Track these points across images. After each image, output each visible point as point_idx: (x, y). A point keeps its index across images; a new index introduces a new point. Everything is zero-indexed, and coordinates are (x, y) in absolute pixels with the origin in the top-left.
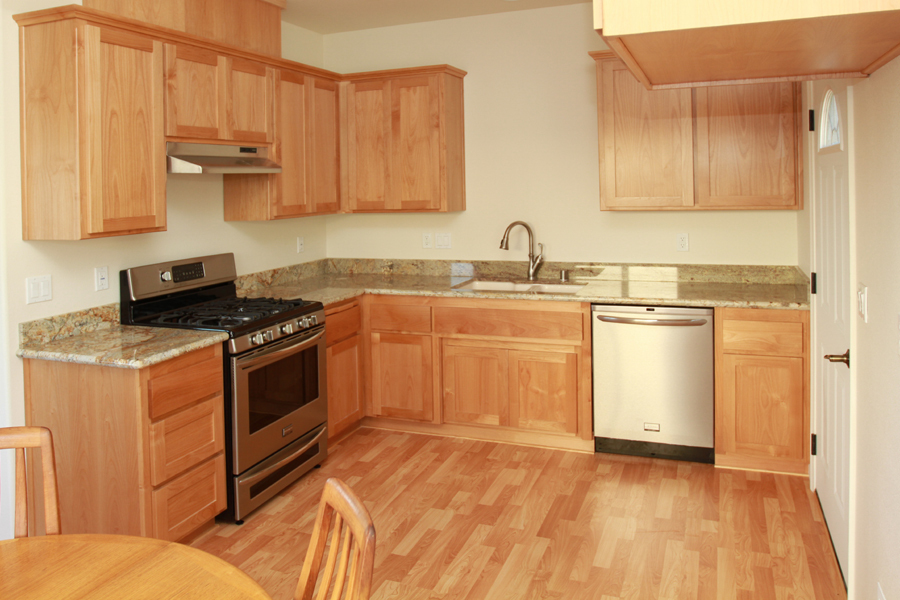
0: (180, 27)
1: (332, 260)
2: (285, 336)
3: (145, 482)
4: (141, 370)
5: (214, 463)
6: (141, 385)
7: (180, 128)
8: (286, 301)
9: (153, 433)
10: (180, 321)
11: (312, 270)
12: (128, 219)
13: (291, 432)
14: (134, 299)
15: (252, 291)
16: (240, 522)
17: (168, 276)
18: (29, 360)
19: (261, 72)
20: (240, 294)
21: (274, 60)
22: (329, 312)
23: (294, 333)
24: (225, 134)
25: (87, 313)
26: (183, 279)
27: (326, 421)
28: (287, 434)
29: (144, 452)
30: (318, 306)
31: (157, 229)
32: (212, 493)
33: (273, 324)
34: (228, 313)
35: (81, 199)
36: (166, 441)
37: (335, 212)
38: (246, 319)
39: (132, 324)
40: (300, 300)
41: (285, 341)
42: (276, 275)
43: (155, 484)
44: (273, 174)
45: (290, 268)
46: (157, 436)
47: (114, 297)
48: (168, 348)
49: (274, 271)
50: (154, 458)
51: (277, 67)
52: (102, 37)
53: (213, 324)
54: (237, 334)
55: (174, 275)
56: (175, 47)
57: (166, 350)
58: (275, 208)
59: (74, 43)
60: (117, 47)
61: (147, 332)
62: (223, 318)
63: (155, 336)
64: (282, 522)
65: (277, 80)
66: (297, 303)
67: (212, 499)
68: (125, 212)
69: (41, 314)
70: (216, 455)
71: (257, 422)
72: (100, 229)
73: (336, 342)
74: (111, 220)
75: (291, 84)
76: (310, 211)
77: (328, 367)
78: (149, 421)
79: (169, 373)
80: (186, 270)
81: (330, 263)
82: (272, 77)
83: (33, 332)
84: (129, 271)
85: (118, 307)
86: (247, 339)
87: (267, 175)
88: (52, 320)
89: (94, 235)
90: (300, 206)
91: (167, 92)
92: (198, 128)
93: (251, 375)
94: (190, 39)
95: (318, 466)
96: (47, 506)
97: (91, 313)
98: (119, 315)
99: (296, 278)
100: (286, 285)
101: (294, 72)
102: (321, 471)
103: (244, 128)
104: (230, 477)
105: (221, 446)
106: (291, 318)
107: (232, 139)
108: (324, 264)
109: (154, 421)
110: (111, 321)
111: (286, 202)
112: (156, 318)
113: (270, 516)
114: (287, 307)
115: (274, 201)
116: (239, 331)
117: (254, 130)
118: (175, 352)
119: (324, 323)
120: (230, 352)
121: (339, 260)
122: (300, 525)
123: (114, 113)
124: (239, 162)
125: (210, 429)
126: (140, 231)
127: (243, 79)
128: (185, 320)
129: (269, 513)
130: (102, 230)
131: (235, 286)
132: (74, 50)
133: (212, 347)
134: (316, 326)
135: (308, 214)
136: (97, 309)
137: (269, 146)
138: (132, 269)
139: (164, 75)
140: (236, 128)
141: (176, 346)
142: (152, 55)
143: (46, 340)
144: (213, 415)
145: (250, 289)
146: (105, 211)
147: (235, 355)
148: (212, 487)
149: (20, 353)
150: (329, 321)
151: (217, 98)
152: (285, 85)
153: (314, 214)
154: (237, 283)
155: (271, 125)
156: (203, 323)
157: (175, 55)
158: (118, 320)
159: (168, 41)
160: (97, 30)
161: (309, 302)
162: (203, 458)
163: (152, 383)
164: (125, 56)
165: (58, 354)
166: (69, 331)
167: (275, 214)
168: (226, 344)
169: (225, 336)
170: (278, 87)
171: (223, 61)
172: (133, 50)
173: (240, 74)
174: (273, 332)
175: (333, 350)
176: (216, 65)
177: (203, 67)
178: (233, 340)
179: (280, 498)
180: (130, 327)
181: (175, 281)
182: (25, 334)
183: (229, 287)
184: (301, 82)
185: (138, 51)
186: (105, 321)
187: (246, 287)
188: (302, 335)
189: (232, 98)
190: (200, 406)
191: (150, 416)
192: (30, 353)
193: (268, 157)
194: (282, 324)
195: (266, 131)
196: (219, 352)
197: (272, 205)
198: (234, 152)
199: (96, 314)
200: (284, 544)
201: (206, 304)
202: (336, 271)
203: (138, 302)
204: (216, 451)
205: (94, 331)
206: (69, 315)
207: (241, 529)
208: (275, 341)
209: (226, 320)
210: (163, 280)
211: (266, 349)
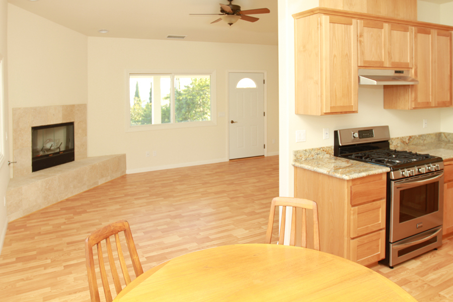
0: (364, 10)
1: (444, 133)
2: (420, 174)
3: (347, 235)
4: (348, 181)
5: (380, 233)
6: (347, 187)
7: (365, 62)
8: (420, 155)
9: (352, 212)
10: (363, 158)
11: (432, 138)
12: (341, 107)
13: (422, 226)
14: (340, 145)
15: (398, 147)
16: (392, 268)
17: (357, 135)
18: (296, 167)
19: (406, 30)
20: (392, 147)
21: (414, 23)
22: (446, 163)
23: (426, 173)
24: (387, 64)
25: (320, 149)
26: (363, 137)
27: (442, 225)
28: (419, 227)
29: (348, 220)
30: (439, 160)
31: (353, 112)
32: (378, 248)
33: (414, 167)
34: (388, 157)
35: (321, 97)
36: (358, 217)
37: (448, 106)
38: (398, 161)
39: (340, 157)
40: (428, 155)
41: (420, 177)
42: (411, 139)
43: (352, 237)
44: (412, 85)
45: (419, 136)
46: (354, 214)
47: (331, 143)
48: (360, 172)
49: (410, 137)
50: (352, 224)
51: (415, 26)
52: (330, 20)
53: (380, 162)
54: (394, 169)
55: (359, 135)
56: (362, 21)
57: (359, 173)
58: (413, 103)
59: (318, 25)
60: (336, 24)
61: (348, 162)
62: (386, 160)
63: (352, 165)
64: (416, 274)
65: (415, 33)
66: (427, 156)
67: (378, 251)
68: (340, 104)
69: (302, 147)
70: (381, 229)
71: (403, 218)
72: (329, 111)
73: (450, 181)
74: (334, 107)
75: (423, 35)
76: (434, 106)
77: (444, 195)
78: (351, 206)
79: (360, 184)
80: (365, 133)
81: (443, 135)
82: (412, 32)
83: (298, 155)
84: (338, 132)
85: (333, 148)
86: (400, 173)
87: (409, 85)
88: (306, 151)
89: (326, 114)
90: (428, 103)
91: (359, 44)
92: (373, 61)
93: (401, 192)
94: (370, 16)
95: (436, 249)
96: (315, 237)
97: (322, 149)
98: (333, 152)
99: (422, 142)
100: (416, 145)
101: (425, 28)
102: (438, 252)
103: (397, 60)
104: (388, 243)
105: (384, 225)
106: (424, 165)
107: (391, 66)
108: (439, 135)
109: (353, 206)
110: (330, 154)
111: (419, 100)
112: (352, 155)
113: (408, 269)
114: (421, 158)
115: (413, 100)
116: (396, 168)
117: (402, 61)
118: (364, 174)
119: (442, 169)
120: (391, 178)
121: (449, 134)
122: (427, 279)
123: (335, 56)
124: (394, 79)
125: (378, 216)
126: (346, 112)
127: (397, 34)
128: (366, 158)
129: (408, 267)
130: (329, 112)
131: (389, 143)
132: (318, 28)
133: (381, 174)
134: (438, 170)
135: (432, 107)
136: (324, 148)
137: (410, 70)
138: (340, 130)
139: (357, 36)
140: (393, 60)
141: (363, 171)
142: (352, 26)
143: (303, 159)
144: (381, 209)
145: (397, 145)
146: (331, 103)
147: (393, 180)
148: (378, 246)
149: (293, 164)
150: (446, 169)
151: (383, 45)
152: (420, 35)
153: (435, 107)
154: (390, 141)
155: (412, 58)
156: (376, 161)
157: (363, 25)
158: (333, 154)
159: (359, 18)
160: (328, 17)
161: (434, 157)
162: (375, 230)
163: (353, 187)
164: (340, 28)
165: (309, 167)
166: (312, 156)
167: (413, 106)
168: (388, 174)
169: (388, 169)
170: (416, 37)
171: (386, 26)
172: (343, 25)
173: (395, 32)
174: (414, 170)
175: (448, 185)
176: (382, 29)
177: (375, 30)
178: (392, 172)
179: (413, 261)
180: (339, 158)
181: (360, 138)
182: (295, 155)
183: (386, 143)
184: (429, 33)
185: (346, 25)
186: (327, 153)
187: (394, 144)
188: (430, 174)
189: (391, 45)
190: (374, 203)
191: (351, 203)
192: (297, 164)
193: (410, 76)
194: (419, 167)
195: (409, 62)
196: (385, 177)
197: (412, 101)
198: (391, 73)
199: (324, 150)
200: (418, 287)
201: (374, 151)
202: (446, 140)
203: (343, 146)
204: (381, 228)
205: (322, 158)
206: (313, 149)
207: (392, 271)
208: (415, 175)
209: (388, 161)
210: (354, 137)
211: (410, 179)
